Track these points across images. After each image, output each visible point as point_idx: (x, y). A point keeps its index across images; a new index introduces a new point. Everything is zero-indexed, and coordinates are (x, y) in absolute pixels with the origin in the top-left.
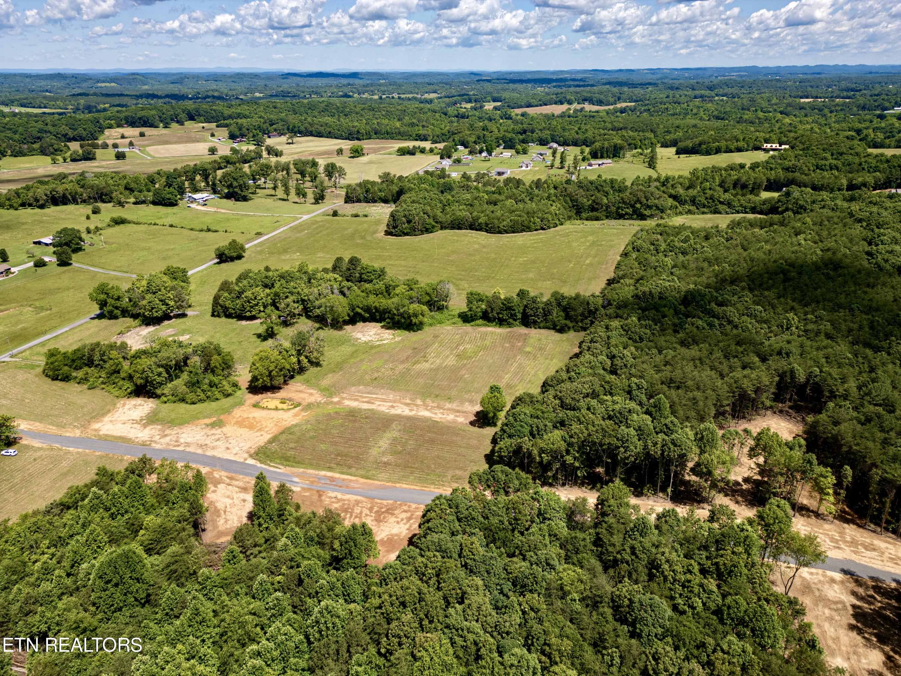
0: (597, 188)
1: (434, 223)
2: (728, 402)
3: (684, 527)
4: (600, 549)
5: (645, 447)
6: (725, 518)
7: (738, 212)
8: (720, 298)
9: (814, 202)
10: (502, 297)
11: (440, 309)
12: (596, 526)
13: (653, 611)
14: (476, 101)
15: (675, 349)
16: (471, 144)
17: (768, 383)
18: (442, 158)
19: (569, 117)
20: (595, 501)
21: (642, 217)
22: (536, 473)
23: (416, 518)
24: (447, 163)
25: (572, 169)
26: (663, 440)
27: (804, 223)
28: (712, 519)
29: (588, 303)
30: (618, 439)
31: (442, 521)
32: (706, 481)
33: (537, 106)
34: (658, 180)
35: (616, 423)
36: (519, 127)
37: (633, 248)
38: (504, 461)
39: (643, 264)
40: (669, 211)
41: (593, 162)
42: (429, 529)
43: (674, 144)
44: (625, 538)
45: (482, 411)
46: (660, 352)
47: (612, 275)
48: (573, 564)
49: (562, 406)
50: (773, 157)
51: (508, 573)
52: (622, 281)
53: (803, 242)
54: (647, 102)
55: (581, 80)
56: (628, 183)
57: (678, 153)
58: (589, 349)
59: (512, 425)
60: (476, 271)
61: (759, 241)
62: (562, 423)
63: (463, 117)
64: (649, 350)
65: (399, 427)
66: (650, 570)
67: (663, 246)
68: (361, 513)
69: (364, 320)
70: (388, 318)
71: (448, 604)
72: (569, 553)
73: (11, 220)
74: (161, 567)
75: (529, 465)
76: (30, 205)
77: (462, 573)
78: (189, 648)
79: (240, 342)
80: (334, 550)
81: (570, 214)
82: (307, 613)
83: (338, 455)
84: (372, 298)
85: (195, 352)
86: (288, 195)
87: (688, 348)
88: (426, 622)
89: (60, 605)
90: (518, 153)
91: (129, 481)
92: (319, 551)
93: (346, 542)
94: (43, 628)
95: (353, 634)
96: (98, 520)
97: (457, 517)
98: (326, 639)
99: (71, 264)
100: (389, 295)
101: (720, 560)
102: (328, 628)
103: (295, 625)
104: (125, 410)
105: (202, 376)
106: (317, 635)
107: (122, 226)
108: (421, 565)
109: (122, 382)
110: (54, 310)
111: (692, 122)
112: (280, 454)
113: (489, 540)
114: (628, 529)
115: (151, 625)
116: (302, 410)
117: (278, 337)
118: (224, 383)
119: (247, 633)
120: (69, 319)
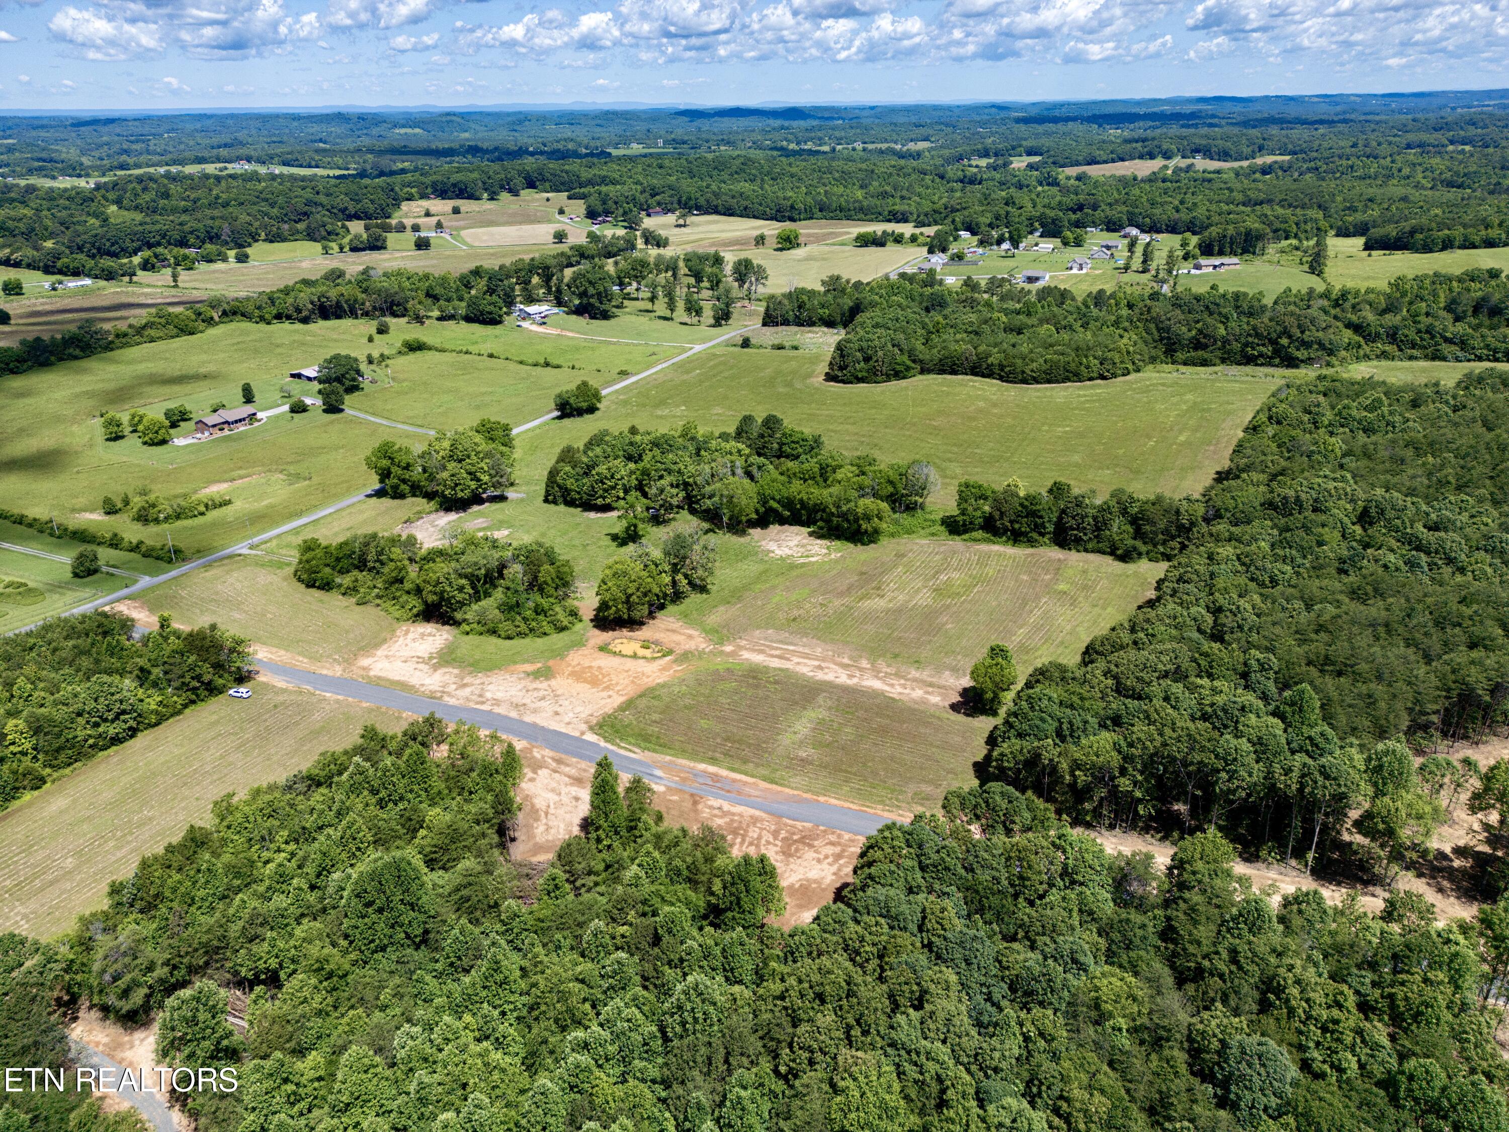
0: (1207, 307)
1: (909, 363)
2: (1435, 707)
3: (1334, 925)
4: (1171, 946)
5: (1269, 775)
6: (1414, 917)
7: (1480, 359)
8: (1433, 516)
10: (1022, 493)
11: (911, 508)
12: (1166, 904)
13: (1263, 1065)
14: (996, 155)
15: (1338, 604)
16: (984, 228)
18: (931, 251)
19: (1164, 181)
20: (1168, 861)
21: (1291, 362)
22: (1062, 802)
23: (849, 857)
24: (938, 260)
25: (1162, 274)
26: (1304, 765)
28: (1388, 915)
29: (1178, 512)
30: (1217, 756)
31: (893, 867)
32: (1382, 846)
33: (1105, 162)
34: (1326, 295)
35: (1215, 728)
36: (1070, 200)
37: (1270, 418)
38: (1007, 776)
39: (1288, 447)
40: (1343, 353)
41: (1203, 261)
42: (870, 877)
43: (1360, 230)
44: (1219, 932)
45: (973, 688)
46: (1309, 607)
47: (1226, 464)
48: (1121, 966)
49: (1118, 691)
51: (1003, 968)
52: (1244, 475)
54: (1315, 154)
55: (1192, 115)
56: (1268, 301)
57: (1368, 247)
58: (1174, 593)
59: (1025, 716)
60: (978, 447)
62: (1117, 721)
63: (972, 181)
64: (1288, 601)
65: (829, 703)
66: (1264, 993)
67: (1328, 416)
68: (759, 838)
69: (782, 521)
70: (822, 519)
71: (896, 1007)
72: (1114, 947)
73: (261, 340)
74: (448, 889)
75: (1051, 787)
76: (289, 317)
77: (922, 958)
78: (481, 1021)
79: (585, 546)
80: (712, 894)
81: (1154, 352)
82: (665, 991)
83: (727, 739)
84: (797, 485)
85: (516, 557)
86: (672, 310)
87: (1364, 603)
88: (856, 1032)
89: (299, 932)
90: (1066, 244)
91: (408, 751)
92: (689, 892)
93: (733, 884)
94: (273, 963)
95: (736, 1034)
96: (360, 806)
97: (920, 862)
98: (692, 1037)
99: (342, 410)
100: (825, 481)
101: (1397, 990)
102: (696, 1020)
103: (645, 1008)
104: (408, 641)
105: (525, 596)
106: (678, 1029)
107: (418, 354)
108: (854, 936)
109: (405, 597)
110: (316, 480)
111: (1395, 189)
112: (636, 730)
113: (973, 907)
114: (1227, 917)
115: (428, 978)
116: (675, 661)
117: (644, 540)
118: (558, 609)
119: (569, 1010)
120: (335, 495)
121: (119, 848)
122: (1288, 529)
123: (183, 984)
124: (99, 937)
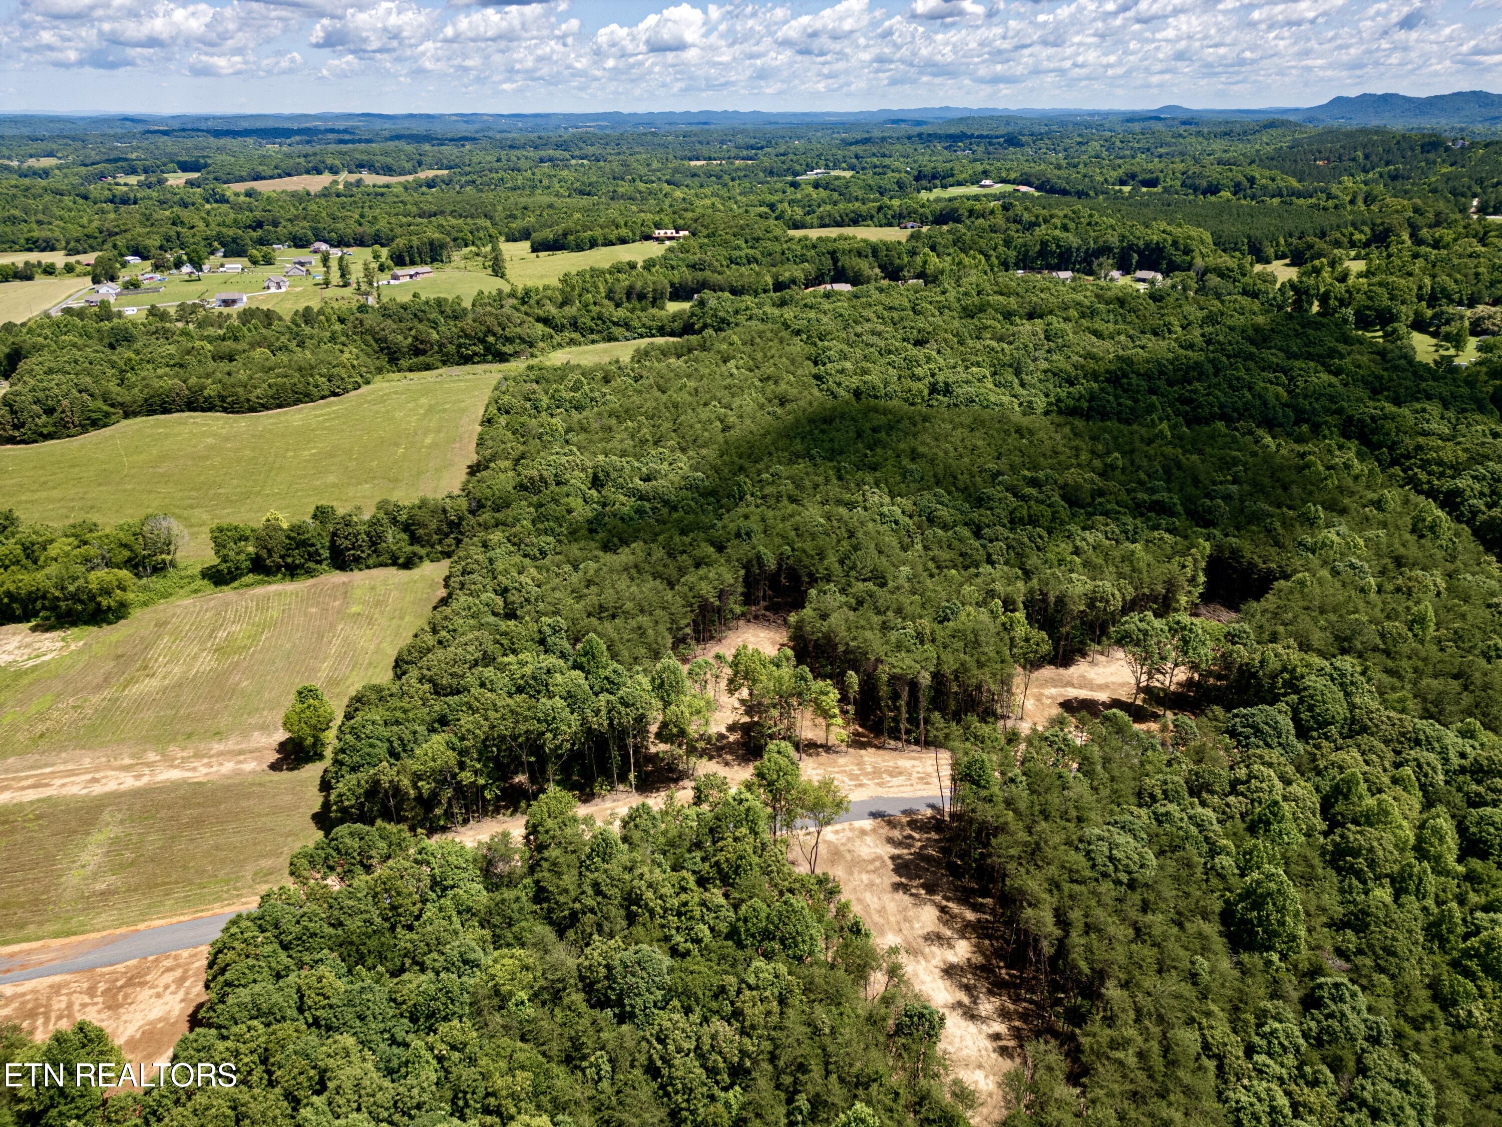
0: (415, 315)
1: (106, 408)
2: (686, 621)
3: (663, 826)
4: (545, 905)
5: (584, 721)
6: (715, 792)
7: (641, 336)
8: (644, 470)
9: (737, 312)
10: (285, 526)
11: (159, 569)
12: (532, 870)
13: (644, 969)
14: (146, 171)
15: (596, 559)
16: (154, 251)
17: (732, 581)
18: (96, 281)
19: (338, 196)
20: (523, 831)
21: (502, 358)
22: (413, 818)
23: (196, 975)
24: (108, 291)
25: (364, 287)
26: (608, 702)
27: (731, 344)
28: (698, 800)
29: (444, 511)
30: (539, 721)
31: (251, 961)
32: (680, 746)
33: (272, 177)
34: (512, 294)
35: (531, 696)
36: (245, 217)
37: (499, 409)
38: (352, 814)
39: (520, 433)
40: (541, 344)
41: (399, 271)
42: (228, 984)
43: (525, 235)
44: (580, 874)
45: (290, 740)
46: (576, 568)
47: (473, 458)
48: (508, 945)
49: (437, 693)
50: (671, 250)
51: (399, 1004)
52: (492, 465)
53: (735, 371)
54: (468, 169)
55: (345, 131)
56: (467, 304)
57: (534, 249)
58: (462, 586)
59: (354, 749)
60: (220, 486)
61: (678, 376)
62: (443, 721)
63: (125, 201)
64: (558, 567)
65: (120, 816)
66: (627, 908)
67: (545, 401)
68: (70, 1006)
70: (44, 608)
71: (296, 1103)
72: (498, 931)
75: (399, 808)
77: (312, 1039)
81: (378, 363)
87: (615, 553)
90: (255, 263)
97: (281, 942)
100: (35, 562)
101: (721, 857)
111: (545, 199)
113: (352, 960)
114: (583, 857)
122: (541, 505)
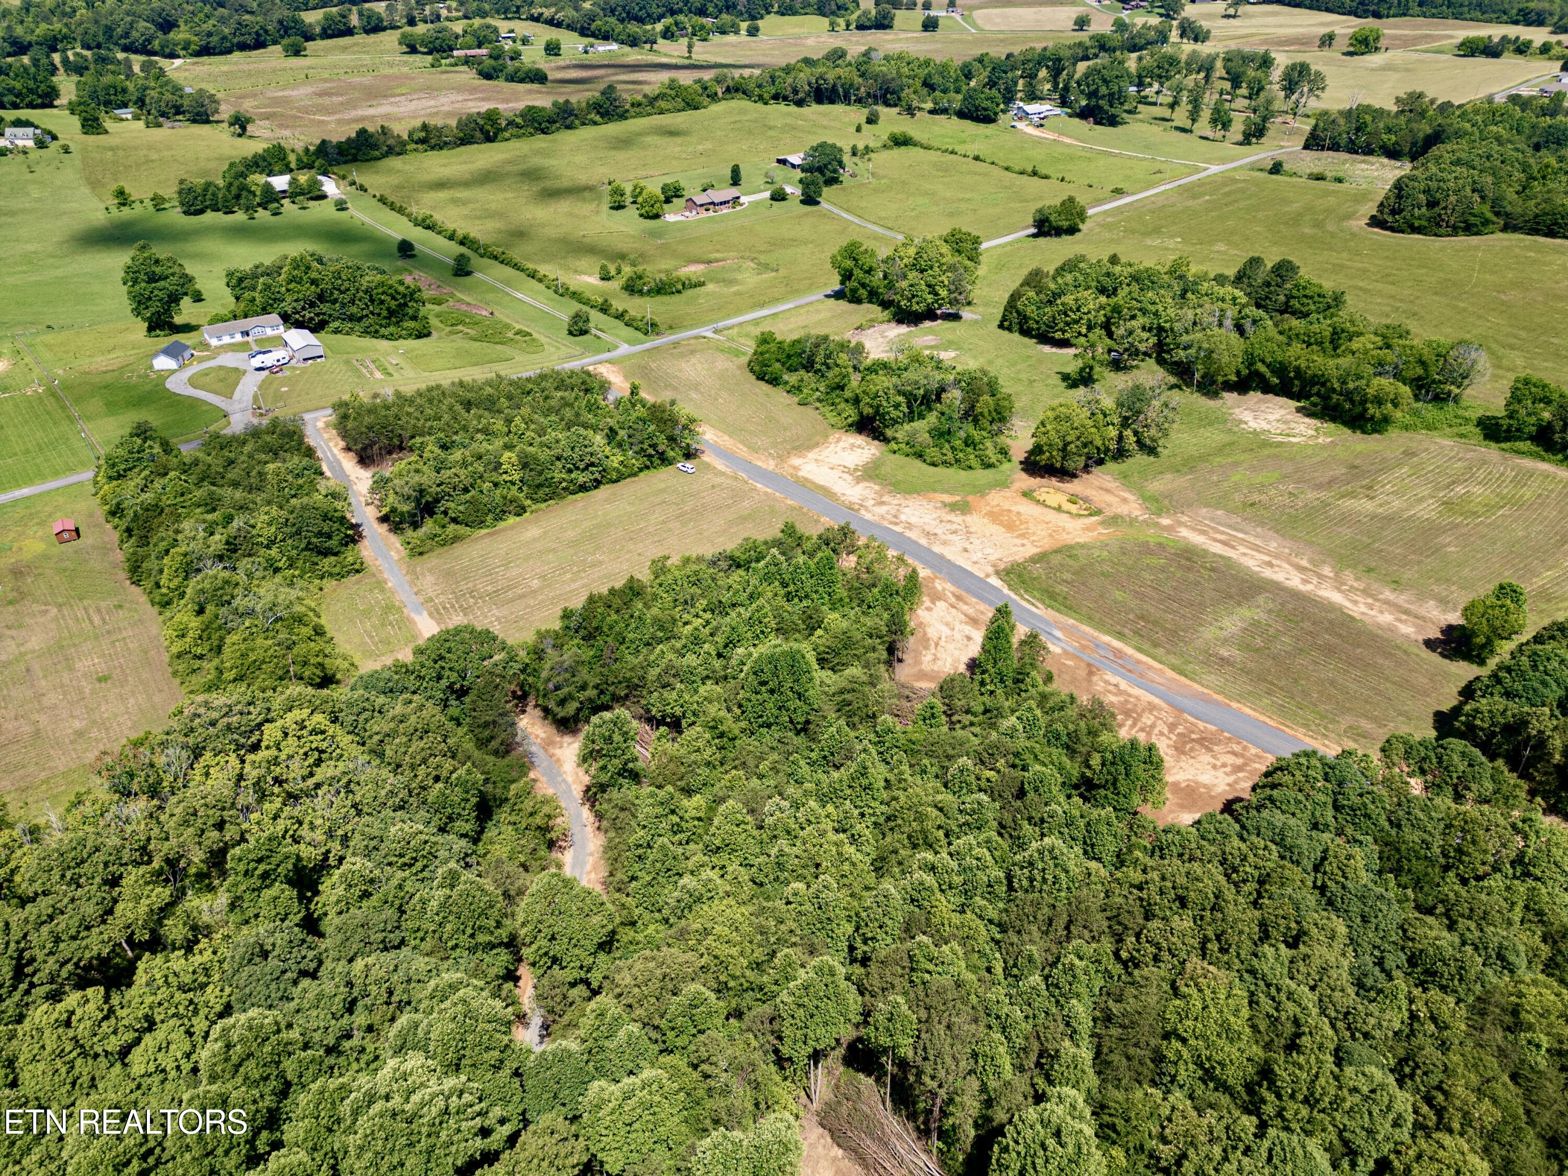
1: (1490, 215)
11: (1440, 399)
22: (1540, 783)
23: (1251, 772)
31: (1300, 796)
38: (1477, 736)
42: (1271, 799)
45: (1462, 627)
48: (1561, 980)
51: (1406, 937)
59: (1522, 675)
65: (1271, 605)
68: (1153, 726)
69: (1267, 389)
70: (1318, 394)
71: (1265, 936)
72: (1558, 957)
73: (756, 121)
74: (833, 690)
75: (1532, 763)
76: (785, 98)
77: (1311, 899)
78: (842, 816)
79: (1031, 382)
80: (1089, 767)
82: (1019, 844)
83: (1142, 618)
84: (1297, 348)
85: (957, 382)
86: (1194, 121)
88: (1213, 946)
89: (702, 690)
91: (820, 555)
92: (1064, 759)
93: (1113, 763)
94: (678, 711)
95: (1083, 906)
96: (770, 595)
97: (1335, 801)
98: (1037, 895)
99: (818, 203)
100: (1335, 349)
102: (1044, 880)
103: (996, 853)
104: (838, 449)
105: (958, 424)
106: (1025, 883)
107: (903, 149)
108: (1236, 853)
109: (843, 405)
110: (782, 272)
112: (1044, 585)
113: (1388, 865)
115: (802, 763)
116: (1102, 523)
117: (1097, 386)
118: (988, 444)
119: (923, 831)
120: (797, 291)
121: (573, 581)
123: (607, 708)
124: (549, 651)
